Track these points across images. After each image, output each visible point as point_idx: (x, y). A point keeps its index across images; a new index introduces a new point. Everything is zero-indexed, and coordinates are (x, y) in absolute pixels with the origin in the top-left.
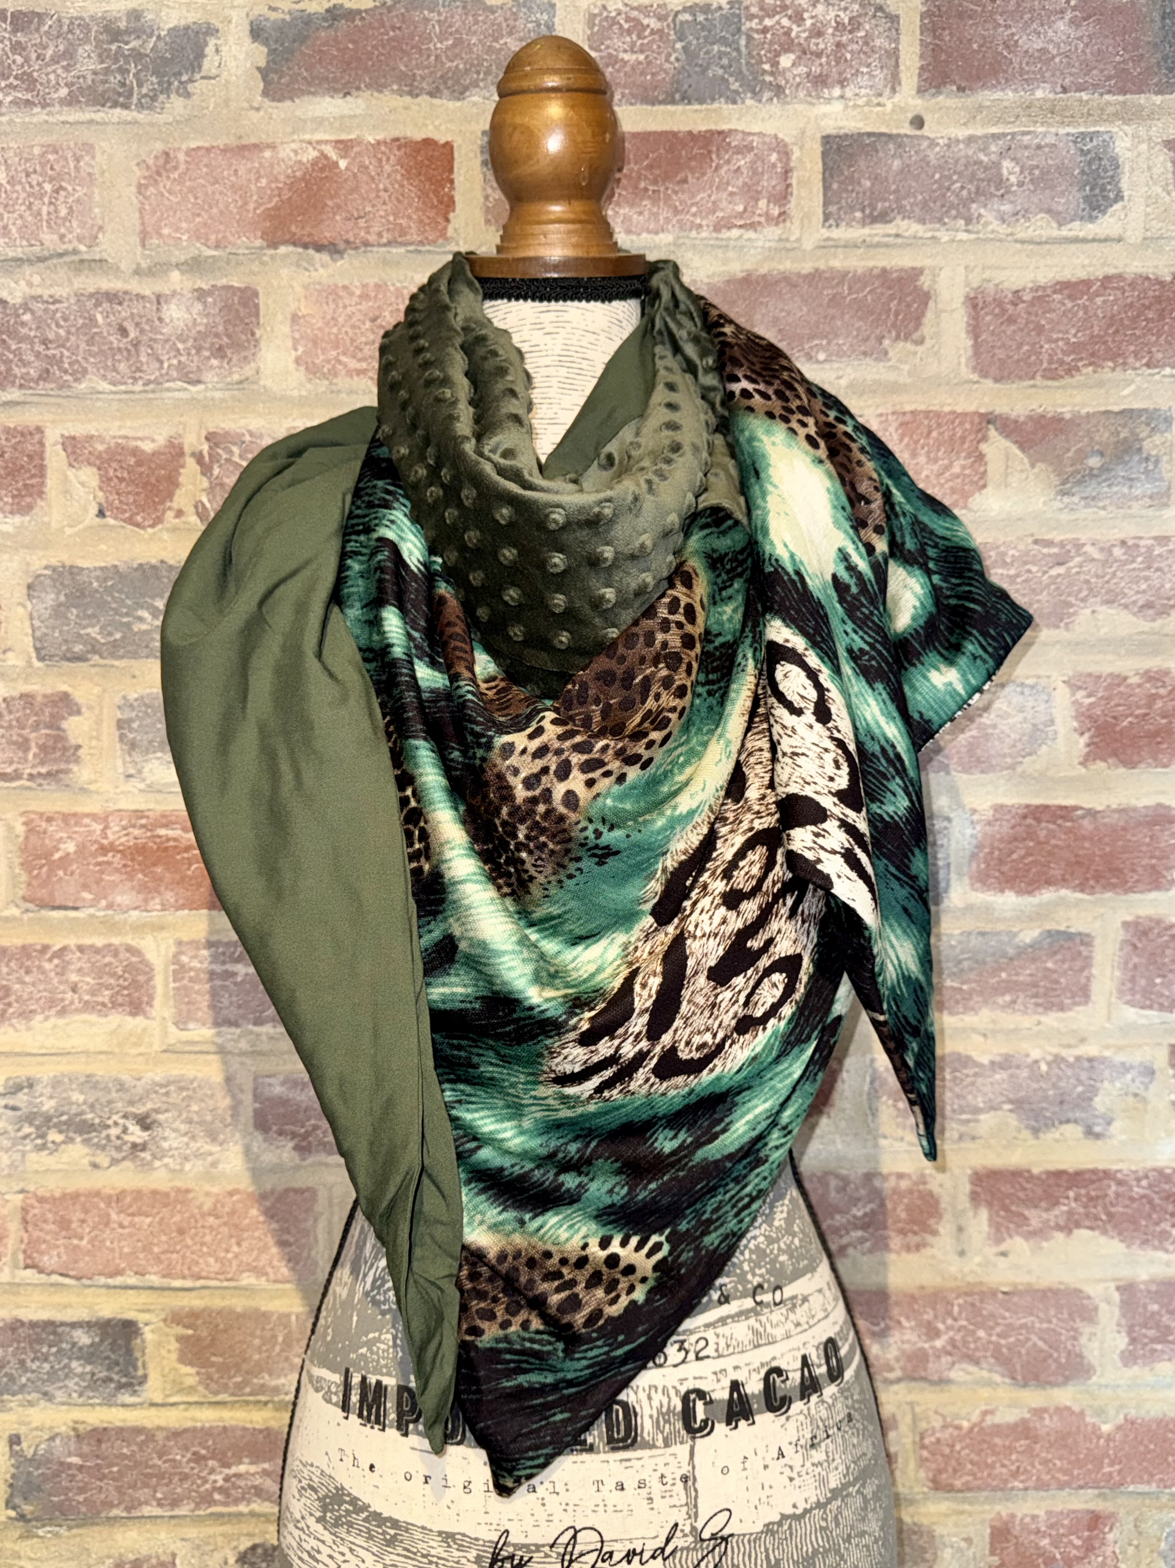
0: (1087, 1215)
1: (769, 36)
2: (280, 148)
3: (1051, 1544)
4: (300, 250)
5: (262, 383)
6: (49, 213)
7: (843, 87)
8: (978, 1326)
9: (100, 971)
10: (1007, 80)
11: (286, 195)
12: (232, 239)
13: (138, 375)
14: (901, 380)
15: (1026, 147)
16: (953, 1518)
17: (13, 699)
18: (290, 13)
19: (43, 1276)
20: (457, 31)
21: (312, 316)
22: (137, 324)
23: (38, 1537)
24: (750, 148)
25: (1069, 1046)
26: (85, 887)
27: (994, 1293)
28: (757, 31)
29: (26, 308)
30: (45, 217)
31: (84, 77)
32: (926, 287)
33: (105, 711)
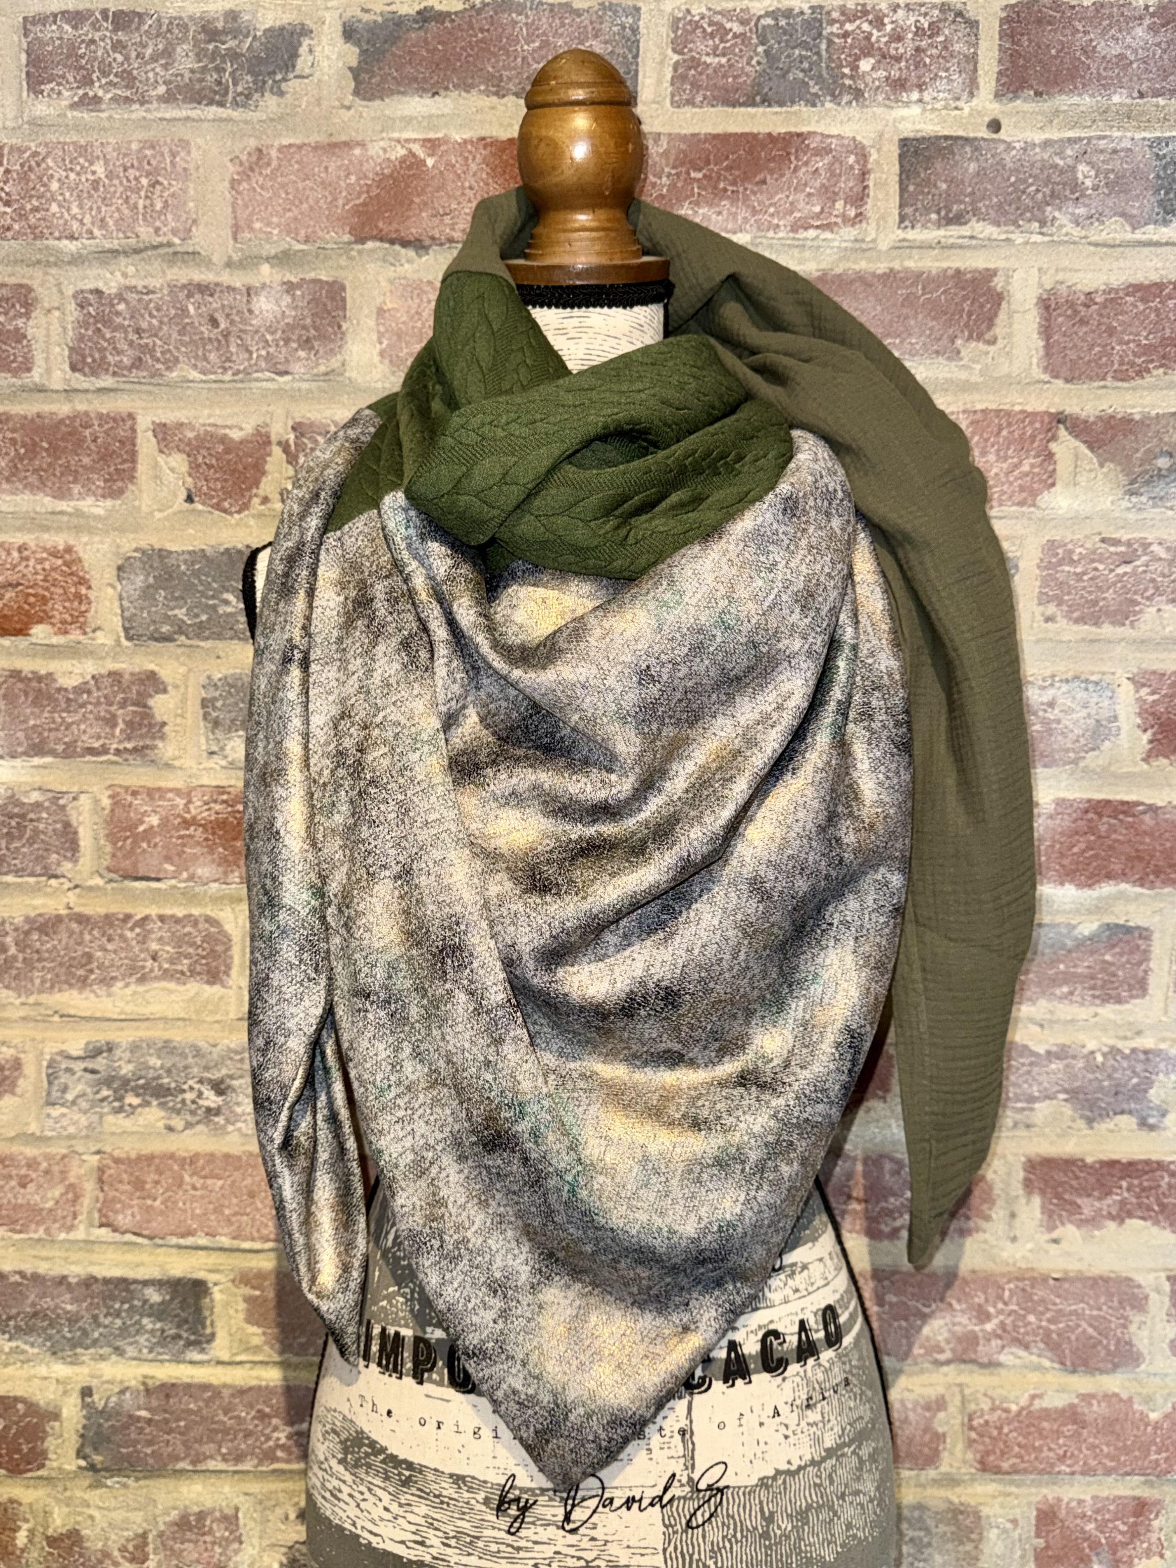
0: (1140, 1205)
1: (849, 40)
2: (369, 146)
3: (1097, 1529)
4: (387, 245)
5: (347, 374)
6: (145, 207)
7: (921, 91)
8: (1029, 1311)
9: (179, 941)
10: (1084, 85)
11: (375, 192)
12: (320, 234)
13: (227, 365)
14: (973, 379)
15: (1102, 151)
16: (1000, 1499)
17: (102, 676)
18: (382, 14)
19: (117, 1234)
20: (544, 34)
21: (397, 310)
22: (228, 316)
23: (107, 1487)
24: (828, 150)
25: (1125, 1038)
26: (168, 859)
27: (1045, 1279)
28: (838, 36)
29: (121, 299)
30: (141, 210)
31: (182, 75)
32: (999, 289)
33: (190, 690)
